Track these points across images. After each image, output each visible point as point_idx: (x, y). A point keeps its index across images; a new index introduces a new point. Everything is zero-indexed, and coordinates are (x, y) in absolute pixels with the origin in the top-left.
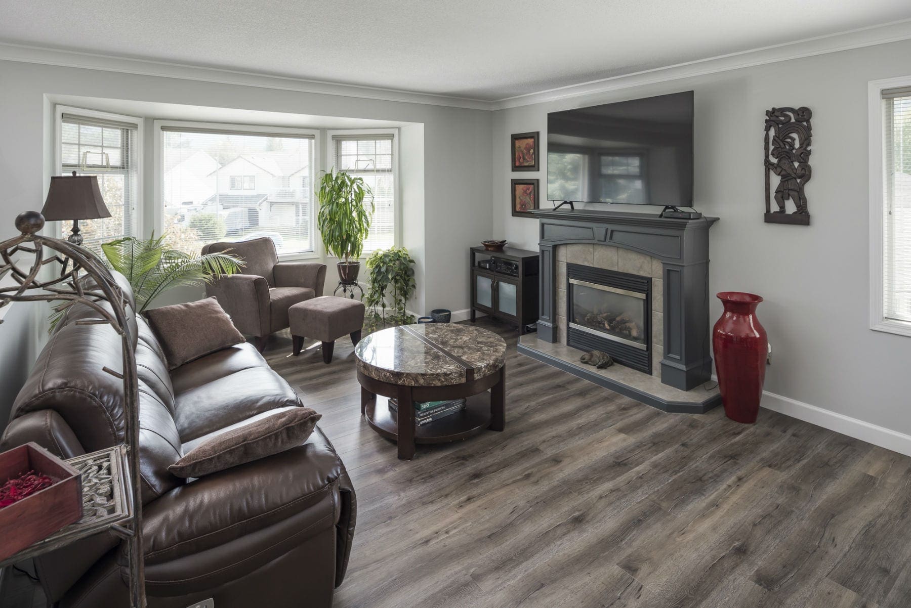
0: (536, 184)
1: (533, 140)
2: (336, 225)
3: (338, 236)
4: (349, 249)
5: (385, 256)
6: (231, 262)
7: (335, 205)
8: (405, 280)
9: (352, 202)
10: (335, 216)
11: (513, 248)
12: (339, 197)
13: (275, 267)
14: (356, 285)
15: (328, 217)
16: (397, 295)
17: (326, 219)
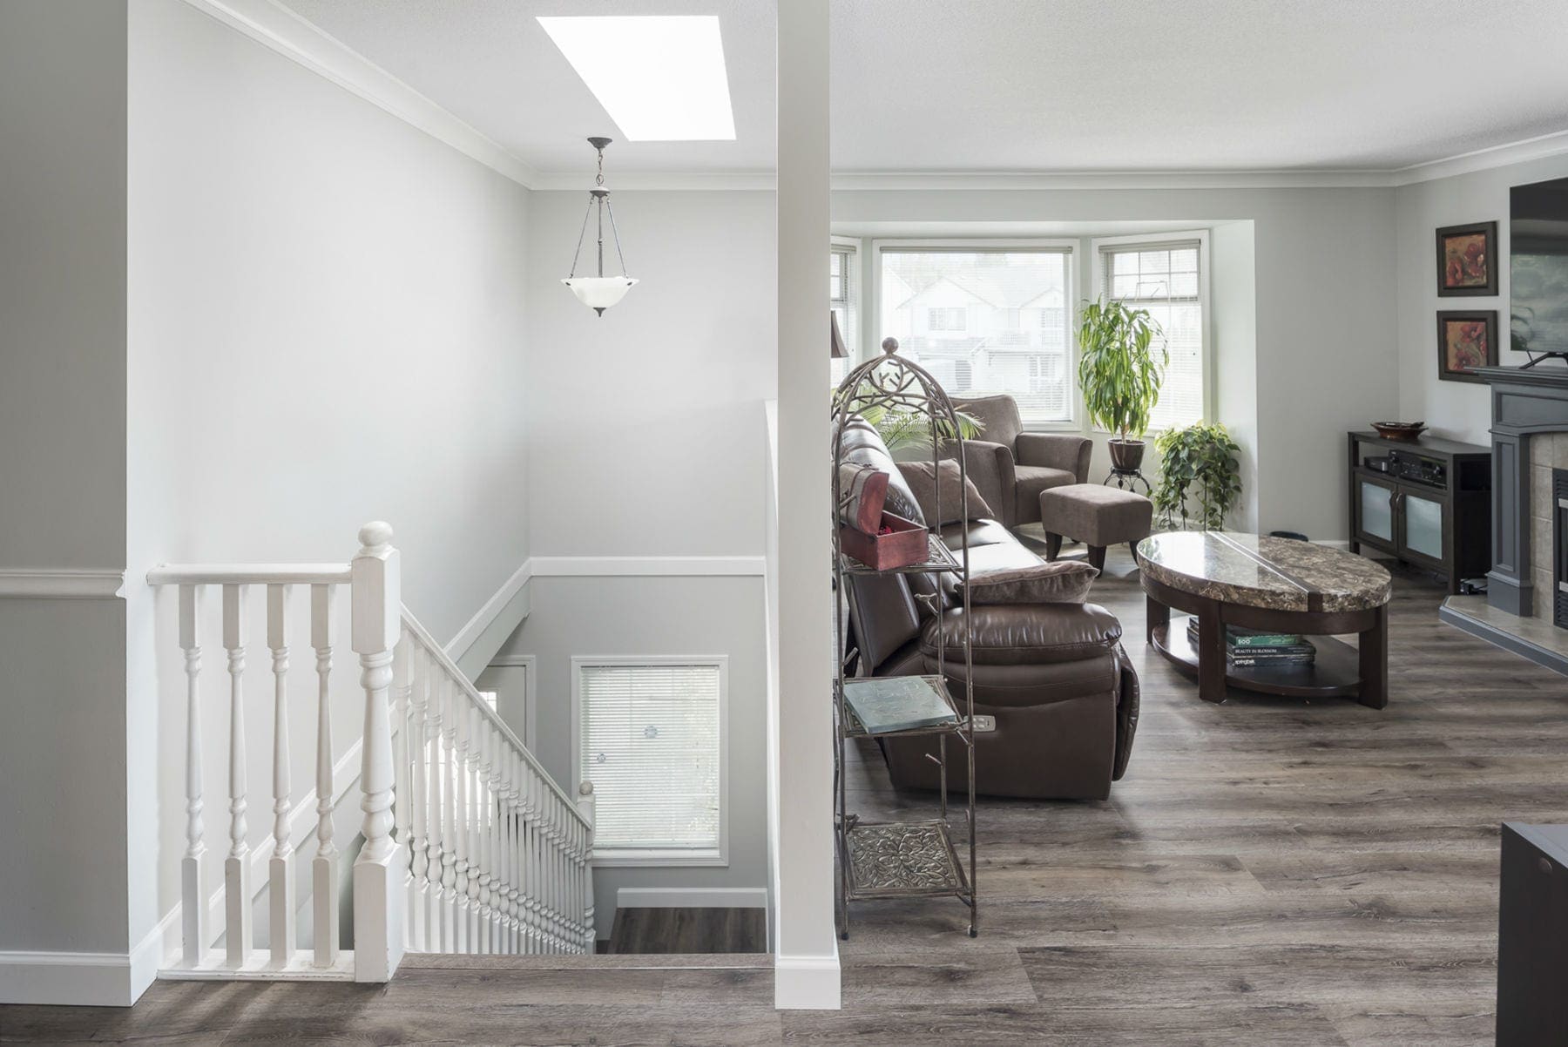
0: (1490, 320)
1: (1483, 237)
2: (1106, 381)
3: (1110, 399)
4: (1127, 420)
5: (1187, 434)
6: (968, 421)
7: (1105, 351)
8: (1222, 477)
9: (1131, 348)
10: (1104, 368)
11: (1439, 437)
12: (1111, 340)
13: (1018, 438)
14: (1139, 476)
15: (1095, 370)
16: (1208, 500)
17: (1091, 372)
